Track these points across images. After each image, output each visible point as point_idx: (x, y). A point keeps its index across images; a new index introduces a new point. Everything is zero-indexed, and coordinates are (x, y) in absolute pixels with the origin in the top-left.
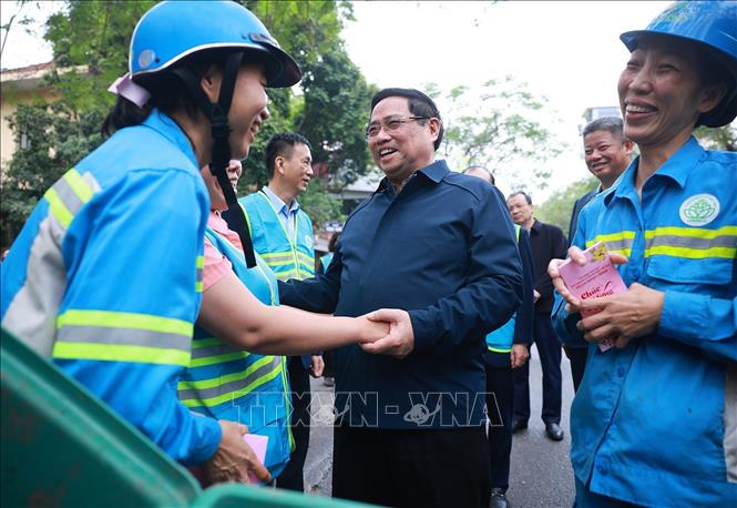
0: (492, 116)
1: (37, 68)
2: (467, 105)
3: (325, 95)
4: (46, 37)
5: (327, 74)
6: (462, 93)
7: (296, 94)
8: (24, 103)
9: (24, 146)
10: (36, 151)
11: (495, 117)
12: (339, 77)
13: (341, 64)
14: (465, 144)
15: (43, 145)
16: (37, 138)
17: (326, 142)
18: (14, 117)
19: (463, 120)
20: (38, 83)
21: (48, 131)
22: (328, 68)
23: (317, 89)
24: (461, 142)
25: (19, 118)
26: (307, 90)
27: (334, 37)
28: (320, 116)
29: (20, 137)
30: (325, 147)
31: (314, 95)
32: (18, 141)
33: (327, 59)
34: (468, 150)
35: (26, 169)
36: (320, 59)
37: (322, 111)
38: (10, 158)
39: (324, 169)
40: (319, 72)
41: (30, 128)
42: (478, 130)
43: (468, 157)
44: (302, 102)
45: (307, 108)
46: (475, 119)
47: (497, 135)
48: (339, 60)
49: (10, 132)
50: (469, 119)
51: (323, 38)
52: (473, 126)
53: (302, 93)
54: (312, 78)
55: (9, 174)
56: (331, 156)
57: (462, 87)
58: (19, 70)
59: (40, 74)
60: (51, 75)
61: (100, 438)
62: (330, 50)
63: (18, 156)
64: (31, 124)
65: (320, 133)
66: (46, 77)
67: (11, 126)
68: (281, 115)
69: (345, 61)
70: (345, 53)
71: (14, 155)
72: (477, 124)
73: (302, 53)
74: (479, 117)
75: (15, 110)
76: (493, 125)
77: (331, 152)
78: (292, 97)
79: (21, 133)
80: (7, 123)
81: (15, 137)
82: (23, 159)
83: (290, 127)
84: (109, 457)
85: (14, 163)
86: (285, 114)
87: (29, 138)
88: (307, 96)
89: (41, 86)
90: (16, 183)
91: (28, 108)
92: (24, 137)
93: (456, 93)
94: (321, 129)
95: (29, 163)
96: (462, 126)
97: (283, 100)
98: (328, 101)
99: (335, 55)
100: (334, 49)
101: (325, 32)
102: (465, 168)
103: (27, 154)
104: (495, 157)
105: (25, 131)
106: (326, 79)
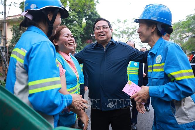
0: (134, 27)
1: (17, 15)
2: (128, 24)
3: (91, 22)
4: (20, 8)
5: (92, 17)
6: (126, 21)
7: (84, 22)
8: (15, 25)
9: (15, 36)
10: (18, 37)
11: (135, 27)
12: (95, 17)
13: (95, 14)
14: (127, 35)
15: (19, 35)
16: (18, 34)
17: (91, 34)
18: (12, 28)
19: (127, 28)
20: (18, 20)
21: (21, 32)
22: (92, 15)
23: (89, 20)
24: (126, 34)
25: (13, 28)
26: (87, 21)
27: (94, 7)
28: (90, 27)
29: (14, 33)
30: (91, 35)
31: (88, 22)
32: (13, 34)
33: (92, 13)
34: (128, 36)
35: (15, 42)
36: (90, 13)
37: (91, 26)
38: (11, 39)
39: (91, 41)
40: (90, 16)
41: (16, 31)
42: (131, 31)
43: (128, 38)
44: (85, 24)
45: (87, 25)
46: (130, 28)
47: (136, 32)
48: (95, 13)
49: (11, 32)
50: (128, 28)
51: (91, 7)
52: (130, 30)
53: (85, 21)
54: (88, 18)
55: (11, 43)
56: (93, 38)
57: (126, 20)
58: (13, 16)
59: (18, 17)
60: (21, 17)
61: (28, 115)
62: (92, 10)
63: (13, 38)
64: (16, 30)
65: (90, 32)
66: (20, 18)
67: (11, 31)
68: (80, 27)
69: (96, 13)
70: (96, 11)
71: (12, 38)
72: (131, 29)
73: (85, 11)
74: (131, 28)
75: (12, 26)
76: (135, 30)
77: (93, 37)
78: (83, 22)
79: (14, 32)
80: (10, 30)
81: (12, 33)
82: (14, 39)
83: (83, 30)
84: (31, 120)
85: (12, 40)
86: (81, 27)
87: (16, 34)
88: (87, 22)
89: (19, 20)
90: (13, 45)
91: (15, 26)
92: (15, 33)
93: (125, 21)
94: (90, 31)
95: (16, 40)
96: (127, 30)
97: (81, 24)
98: (92, 23)
99: (94, 12)
100: (94, 10)
101: (91, 6)
102: (127, 41)
103: (15, 38)
104: (135, 38)
105: (15, 32)
106: (92, 18)
